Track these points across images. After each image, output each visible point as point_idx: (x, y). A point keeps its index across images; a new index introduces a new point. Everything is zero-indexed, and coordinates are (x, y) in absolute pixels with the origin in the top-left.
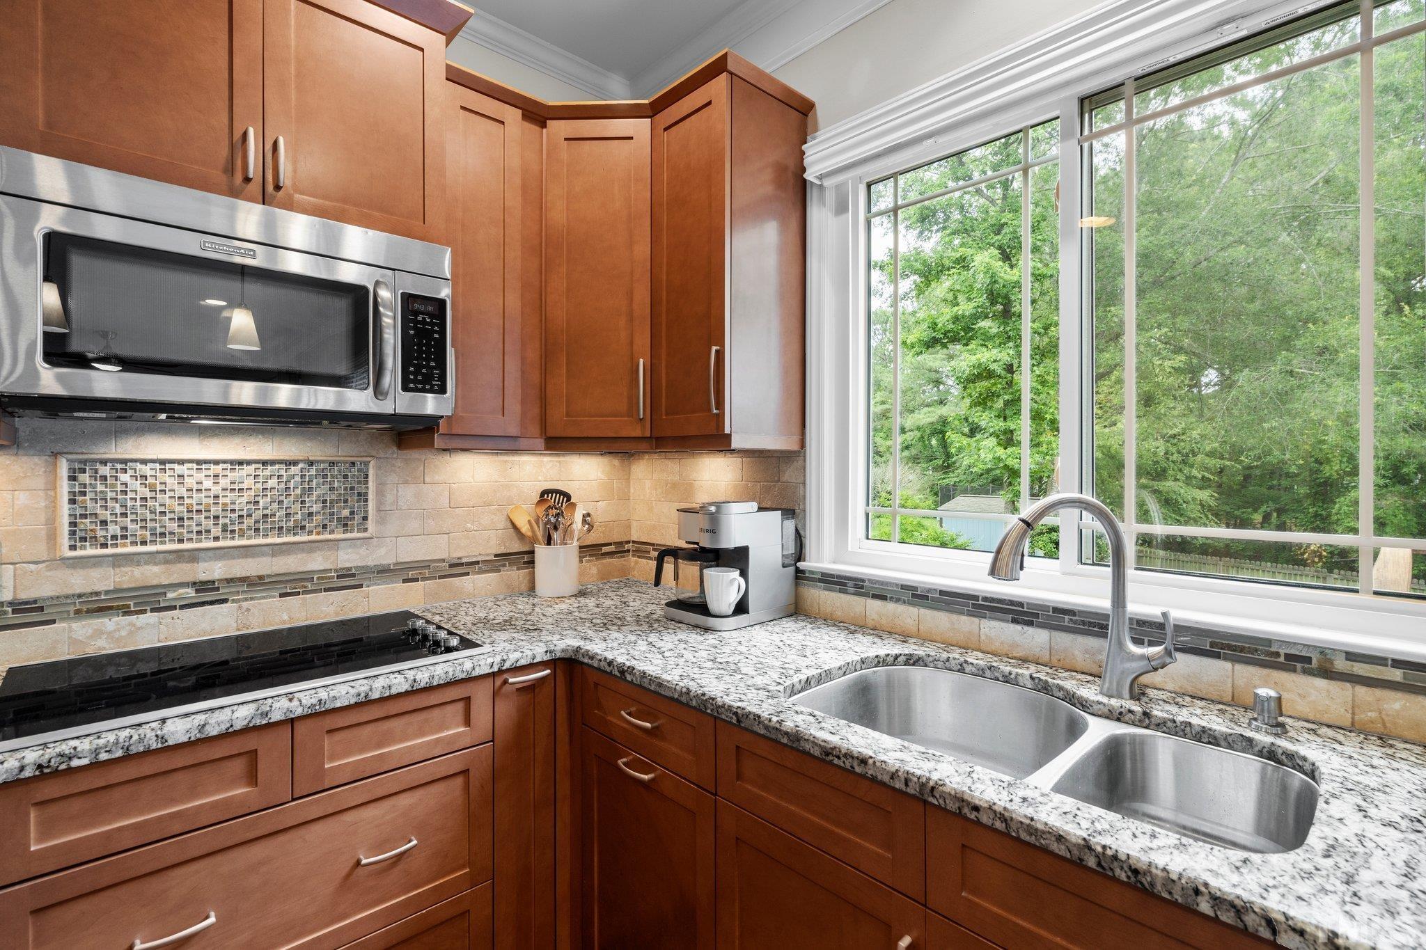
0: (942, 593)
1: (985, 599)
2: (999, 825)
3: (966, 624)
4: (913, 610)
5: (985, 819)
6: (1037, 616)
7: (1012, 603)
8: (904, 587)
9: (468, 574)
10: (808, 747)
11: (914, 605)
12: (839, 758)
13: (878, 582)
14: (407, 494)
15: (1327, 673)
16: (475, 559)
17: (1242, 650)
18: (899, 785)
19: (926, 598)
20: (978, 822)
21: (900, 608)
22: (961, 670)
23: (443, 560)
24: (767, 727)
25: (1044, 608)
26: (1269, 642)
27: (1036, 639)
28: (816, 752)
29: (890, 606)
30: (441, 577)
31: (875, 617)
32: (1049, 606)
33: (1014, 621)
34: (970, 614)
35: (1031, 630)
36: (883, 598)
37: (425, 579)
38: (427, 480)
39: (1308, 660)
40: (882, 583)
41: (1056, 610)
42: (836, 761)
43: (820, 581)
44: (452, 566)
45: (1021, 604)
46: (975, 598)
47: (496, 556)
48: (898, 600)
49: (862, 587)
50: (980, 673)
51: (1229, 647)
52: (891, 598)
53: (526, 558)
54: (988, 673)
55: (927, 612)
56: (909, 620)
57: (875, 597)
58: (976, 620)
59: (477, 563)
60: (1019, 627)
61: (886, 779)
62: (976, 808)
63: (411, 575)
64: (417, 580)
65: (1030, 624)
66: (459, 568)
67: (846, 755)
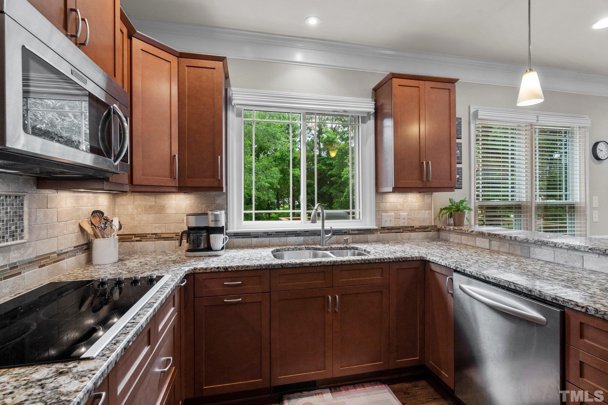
0: (276, 232)
1: (288, 232)
2: (349, 263)
3: (283, 239)
4: (268, 239)
5: (346, 263)
6: (300, 234)
7: (294, 232)
8: (264, 233)
9: (64, 259)
10: (305, 265)
11: (268, 237)
12: (314, 264)
13: (256, 233)
14: (41, 214)
15: (349, 234)
16: (67, 250)
17: (338, 233)
18: (329, 264)
19: (272, 234)
20: (345, 264)
21: (264, 239)
22: (289, 250)
23: (55, 253)
24: (292, 265)
25: (302, 231)
26: (341, 230)
27: (301, 239)
28: (308, 265)
29: (260, 239)
30: (55, 262)
31: (255, 243)
32: (303, 231)
33: (296, 236)
34: (284, 237)
35: (299, 237)
36: (258, 237)
37: (48, 264)
38: (49, 206)
39: (346, 232)
40: (257, 233)
41: (305, 231)
42: (313, 265)
43: (234, 236)
44: (58, 255)
45: (297, 232)
46: (285, 232)
47: (75, 247)
48: (263, 237)
49: (250, 235)
50: (293, 249)
51: (336, 233)
52: (260, 237)
53: (85, 247)
54: (295, 249)
55: (272, 238)
56: (266, 242)
57: (254, 237)
58: (286, 238)
59: (67, 252)
60: (297, 237)
61: (326, 264)
62: (345, 262)
63: (43, 262)
64: (44, 265)
65: (299, 236)
66: (61, 256)
67: (316, 263)
